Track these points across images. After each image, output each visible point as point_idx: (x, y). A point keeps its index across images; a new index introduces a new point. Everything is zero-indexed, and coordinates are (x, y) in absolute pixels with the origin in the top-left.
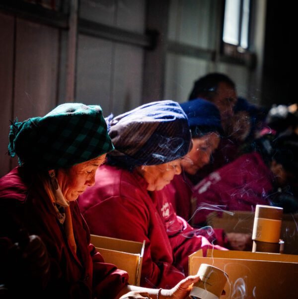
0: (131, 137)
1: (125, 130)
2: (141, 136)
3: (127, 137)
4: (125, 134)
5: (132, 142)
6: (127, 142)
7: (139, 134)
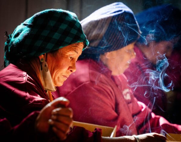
0: (92, 32)
1: (87, 28)
2: (100, 30)
3: (89, 33)
4: (87, 31)
5: (94, 36)
6: (90, 36)
7: (98, 28)
